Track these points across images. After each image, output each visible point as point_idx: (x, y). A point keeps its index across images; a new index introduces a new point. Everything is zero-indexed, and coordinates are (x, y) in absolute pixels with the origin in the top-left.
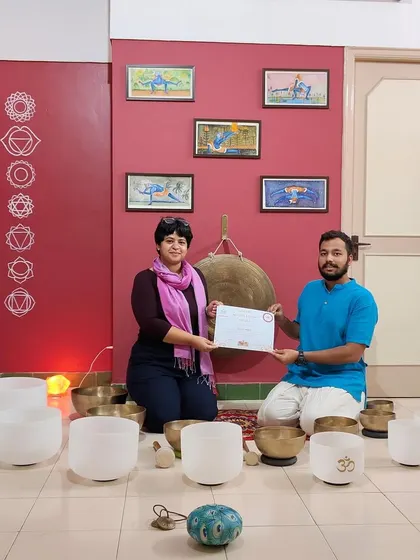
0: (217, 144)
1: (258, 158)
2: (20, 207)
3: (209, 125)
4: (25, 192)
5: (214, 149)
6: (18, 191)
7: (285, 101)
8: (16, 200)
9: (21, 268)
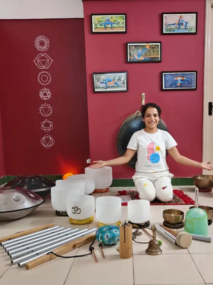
0: (139, 56)
1: (160, 62)
2: (45, 94)
3: (135, 46)
4: (47, 87)
5: (138, 58)
6: (43, 87)
7: (174, 31)
8: (43, 91)
9: (47, 125)
